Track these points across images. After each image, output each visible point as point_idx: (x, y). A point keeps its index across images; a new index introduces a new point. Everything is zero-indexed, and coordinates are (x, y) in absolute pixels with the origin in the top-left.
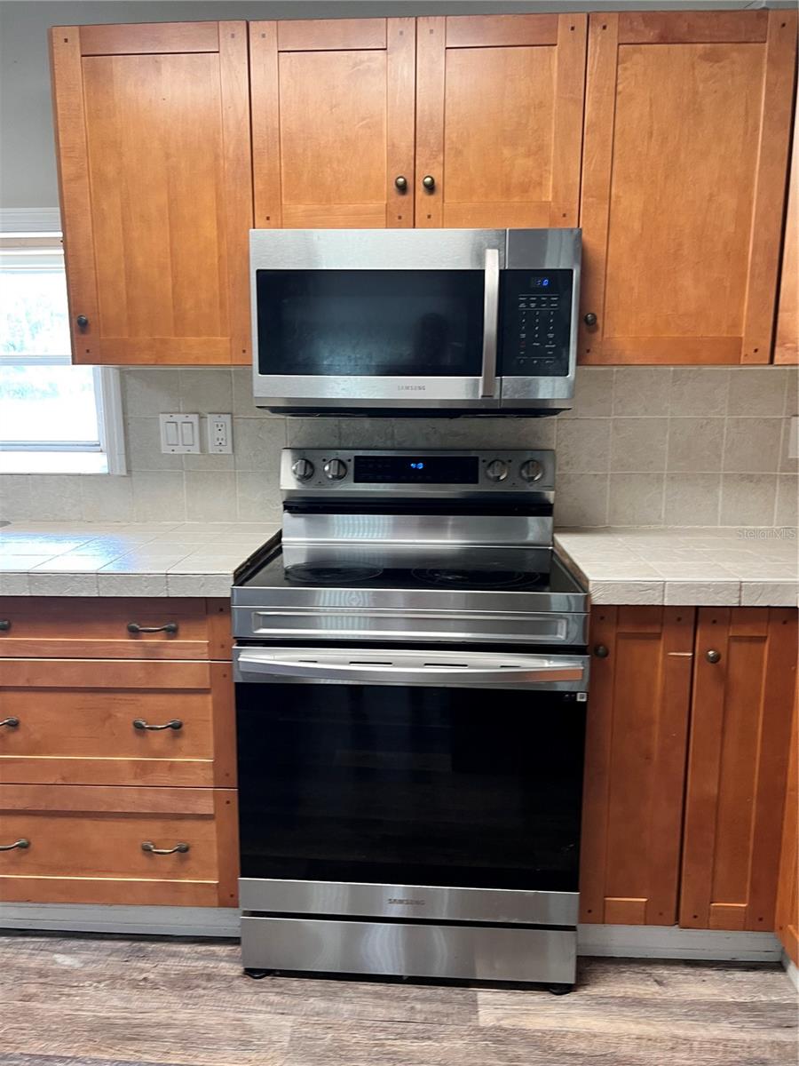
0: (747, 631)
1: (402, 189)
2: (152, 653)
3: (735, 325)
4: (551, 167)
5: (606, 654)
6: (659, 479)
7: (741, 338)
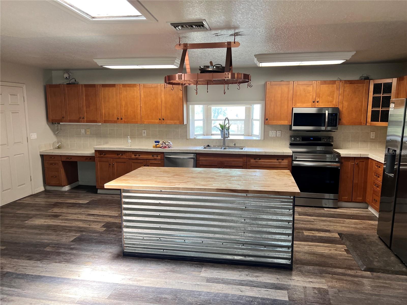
0: (362, 160)
1: (314, 102)
2: (280, 162)
3: (361, 120)
4: (335, 99)
5: (343, 163)
6: (350, 141)
7: (361, 122)
